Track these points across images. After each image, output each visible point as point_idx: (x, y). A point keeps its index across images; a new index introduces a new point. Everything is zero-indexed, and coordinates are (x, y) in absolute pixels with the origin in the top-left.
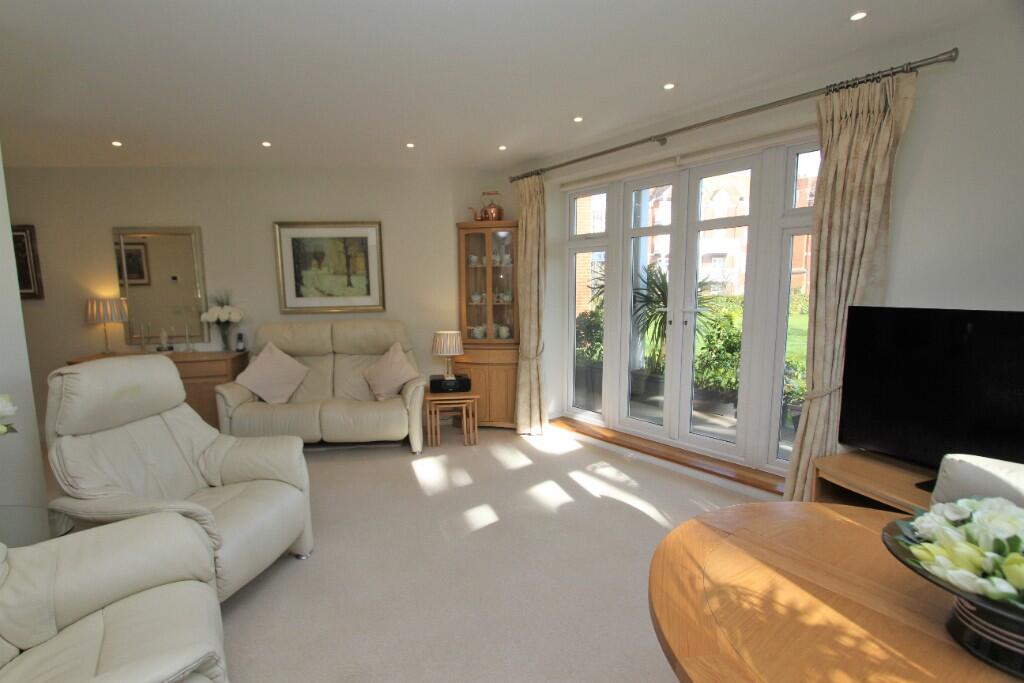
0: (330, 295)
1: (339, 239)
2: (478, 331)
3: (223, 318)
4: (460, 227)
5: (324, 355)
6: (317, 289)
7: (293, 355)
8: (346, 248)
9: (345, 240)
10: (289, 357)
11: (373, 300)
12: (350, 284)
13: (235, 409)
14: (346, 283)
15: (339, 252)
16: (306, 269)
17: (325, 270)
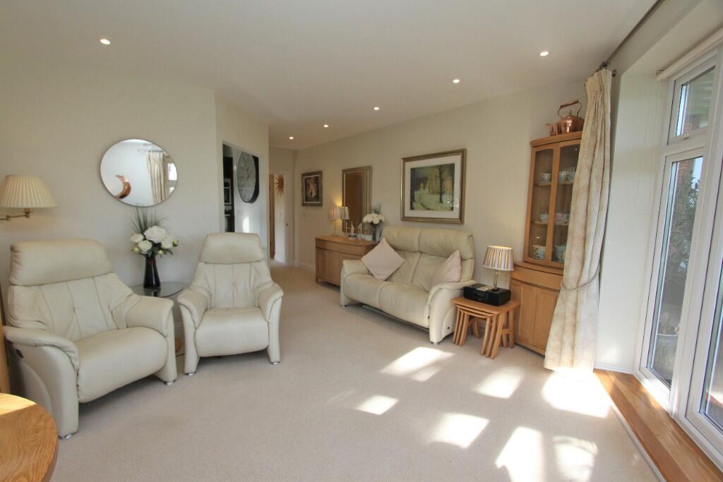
0: (429, 209)
1: (437, 166)
2: (541, 250)
3: (376, 222)
4: (534, 145)
5: (415, 252)
6: (422, 204)
7: (396, 249)
8: (441, 173)
9: (440, 167)
10: (393, 250)
11: (455, 215)
12: (441, 201)
13: (347, 276)
14: (439, 200)
15: (436, 176)
16: (417, 190)
17: (427, 190)
